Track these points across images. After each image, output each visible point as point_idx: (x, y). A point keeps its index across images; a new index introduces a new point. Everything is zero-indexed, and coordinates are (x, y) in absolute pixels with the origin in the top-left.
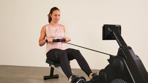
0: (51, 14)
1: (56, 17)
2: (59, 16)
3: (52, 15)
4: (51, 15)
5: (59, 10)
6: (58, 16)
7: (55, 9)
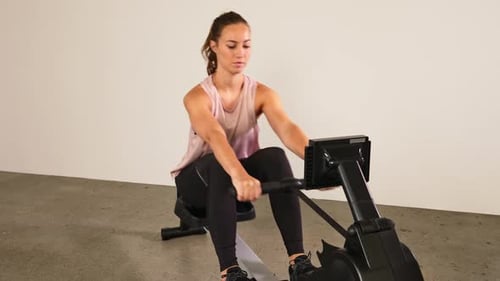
0: (216, 41)
1: (235, 51)
2: (245, 47)
3: (217, 45)
4: (213, 43)
5: (244, 21)
6: (240, 46)
7: (230, 19)
